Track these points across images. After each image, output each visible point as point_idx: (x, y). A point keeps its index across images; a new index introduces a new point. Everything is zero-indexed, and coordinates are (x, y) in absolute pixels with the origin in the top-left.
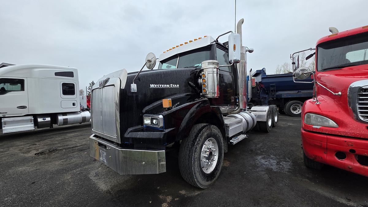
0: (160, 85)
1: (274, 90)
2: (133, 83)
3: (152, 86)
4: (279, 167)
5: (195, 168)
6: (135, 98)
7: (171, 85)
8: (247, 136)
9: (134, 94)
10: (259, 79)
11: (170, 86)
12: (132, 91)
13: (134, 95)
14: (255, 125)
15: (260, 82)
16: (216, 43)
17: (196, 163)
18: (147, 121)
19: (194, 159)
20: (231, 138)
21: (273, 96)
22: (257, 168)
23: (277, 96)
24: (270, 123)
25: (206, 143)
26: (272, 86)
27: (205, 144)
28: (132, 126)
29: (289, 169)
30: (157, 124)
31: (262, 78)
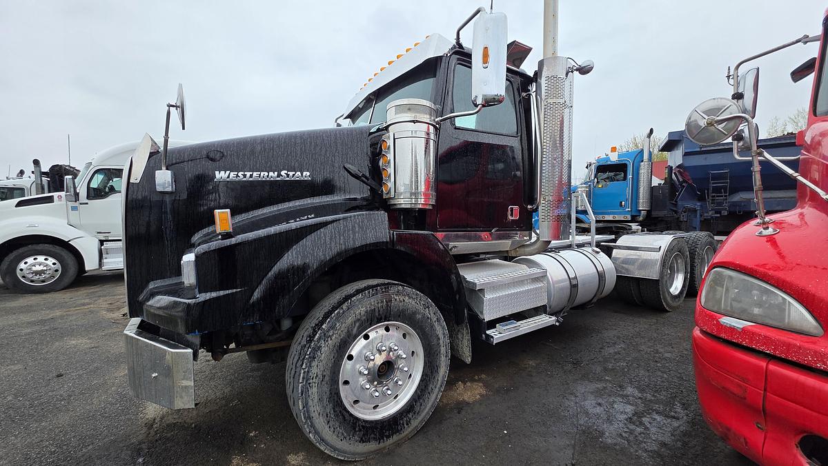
0: (248, 174)
1: (725, 188)
2: (164, 168)
3: (221, 175)
4: (631, 432)
5: (310, 403)
6: (169, 206)
7: (283, 173)
8: (557, 321)
9: (167, 196)
10: (675, 158)
11: (279, 175)
12: (159, 189)
13: (168, 199)
15: (679, 167)
16: (455, 53)
17: (315, 390)
19: (306, 378)
20: (492, 324)
21: (720, 204)
22: (554, 423)
23: (734, 204)
24: (676, 287)
25: (372, 334)
26: (716, 177)
27: (366, 337)
28: (162, 277)
29: (664, 444)
31: (686, 154)
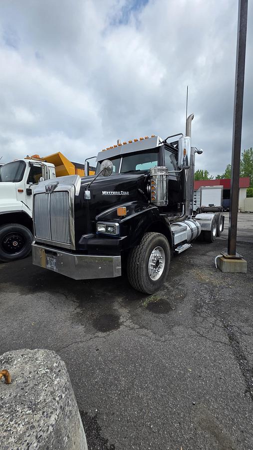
0: (112, 192)
2: (87, 190)
3: (104, 193)
6: (88, 205)
8: (191, 245)
11: (120, 193)
12: (86, 198)
13: (88, 202)
14: (199, 234)
16: (165, 145)
18: (101, 229)
20: (176, 247)
24: (214, 233)
25: (153, 252)
28: (86, 233)
30: (113, 232)
